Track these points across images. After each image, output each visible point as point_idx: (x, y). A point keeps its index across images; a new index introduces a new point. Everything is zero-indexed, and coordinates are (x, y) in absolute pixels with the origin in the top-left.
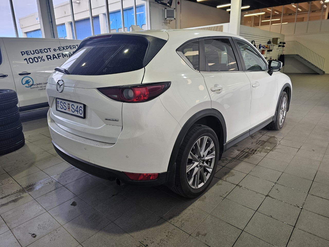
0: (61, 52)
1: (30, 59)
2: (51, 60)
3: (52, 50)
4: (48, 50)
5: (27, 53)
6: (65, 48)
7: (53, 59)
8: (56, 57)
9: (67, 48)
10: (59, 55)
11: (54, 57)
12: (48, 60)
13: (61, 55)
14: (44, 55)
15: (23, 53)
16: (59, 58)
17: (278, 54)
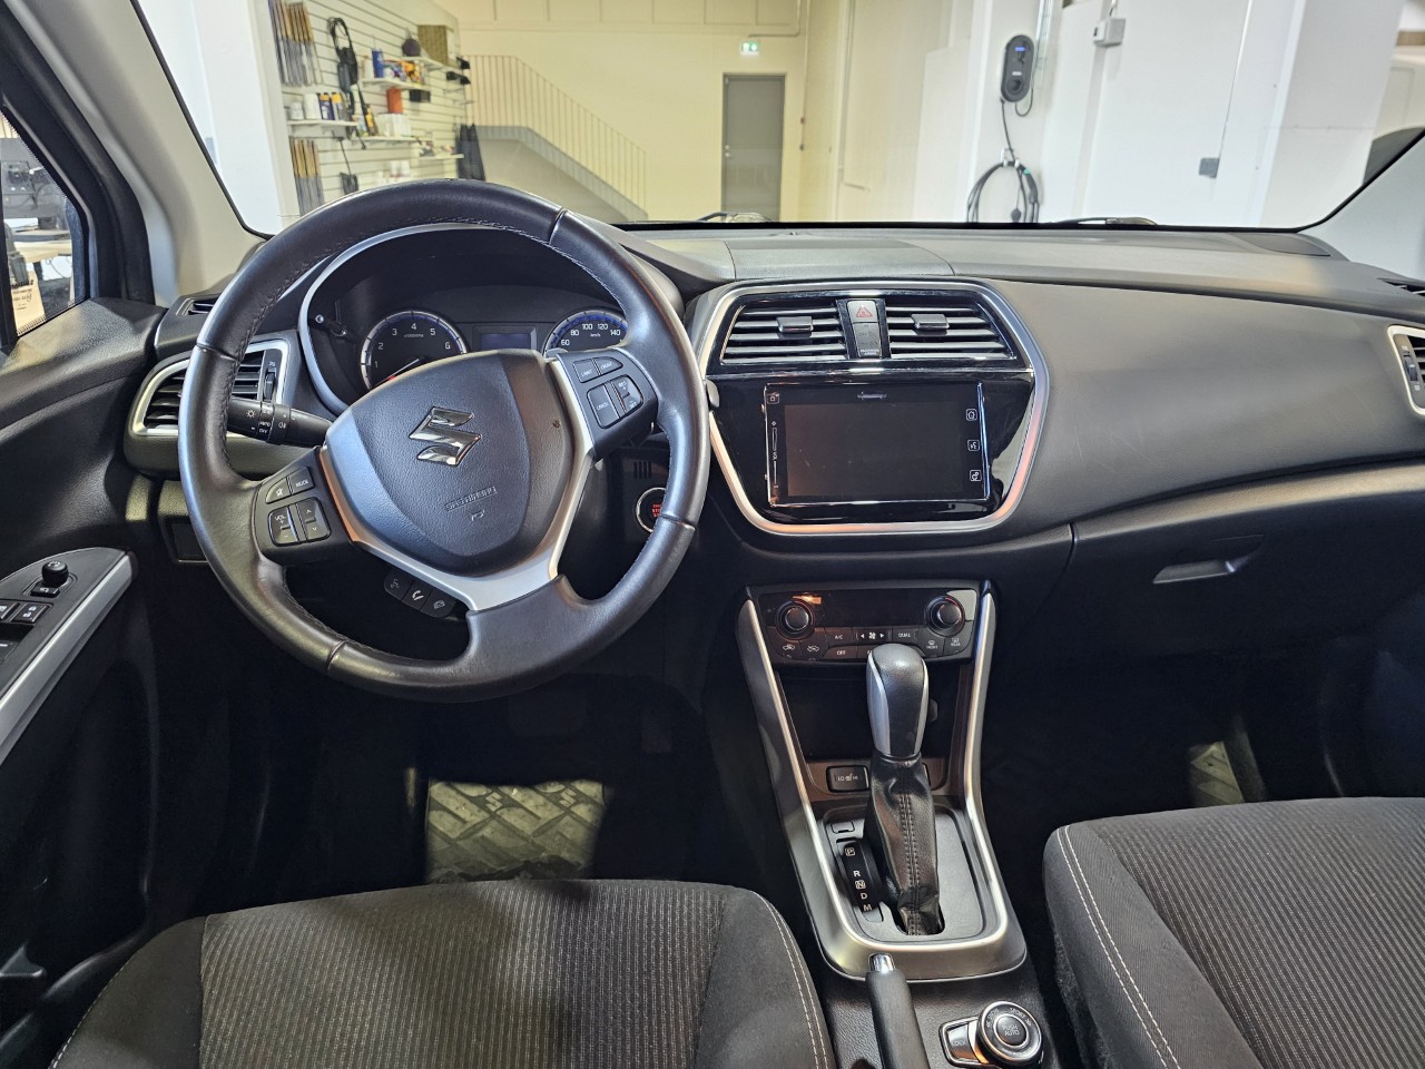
17: (451, 120)
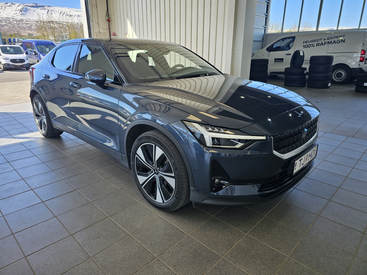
0: (328, 41)
1: (306, 46)
2: (319, 46)
3: (322, 40)
4: (320, 40)
5: (306, 42)
6: (333, 38)
7: (320, 45)
8: (323, 45)
9: (334, 38)
10: (325, 43)
11: (322, 44)
12: (317, 46)
13: (327, 43)
14: (315, 43)
15: (304, 42)
16: (324, 45)
